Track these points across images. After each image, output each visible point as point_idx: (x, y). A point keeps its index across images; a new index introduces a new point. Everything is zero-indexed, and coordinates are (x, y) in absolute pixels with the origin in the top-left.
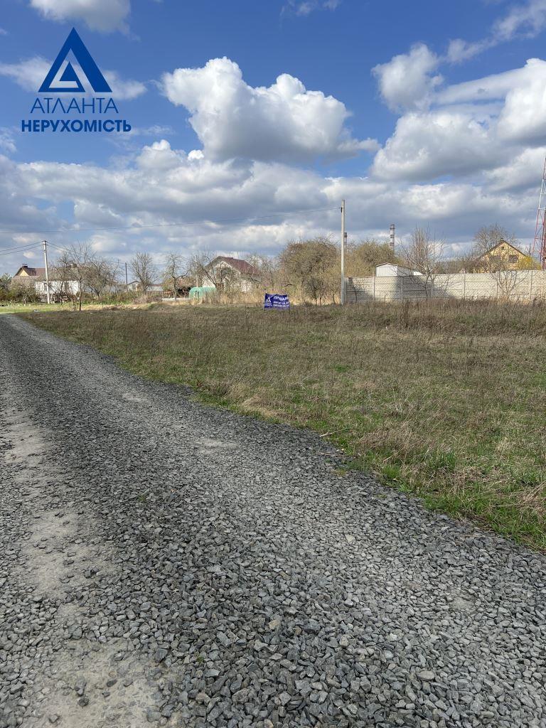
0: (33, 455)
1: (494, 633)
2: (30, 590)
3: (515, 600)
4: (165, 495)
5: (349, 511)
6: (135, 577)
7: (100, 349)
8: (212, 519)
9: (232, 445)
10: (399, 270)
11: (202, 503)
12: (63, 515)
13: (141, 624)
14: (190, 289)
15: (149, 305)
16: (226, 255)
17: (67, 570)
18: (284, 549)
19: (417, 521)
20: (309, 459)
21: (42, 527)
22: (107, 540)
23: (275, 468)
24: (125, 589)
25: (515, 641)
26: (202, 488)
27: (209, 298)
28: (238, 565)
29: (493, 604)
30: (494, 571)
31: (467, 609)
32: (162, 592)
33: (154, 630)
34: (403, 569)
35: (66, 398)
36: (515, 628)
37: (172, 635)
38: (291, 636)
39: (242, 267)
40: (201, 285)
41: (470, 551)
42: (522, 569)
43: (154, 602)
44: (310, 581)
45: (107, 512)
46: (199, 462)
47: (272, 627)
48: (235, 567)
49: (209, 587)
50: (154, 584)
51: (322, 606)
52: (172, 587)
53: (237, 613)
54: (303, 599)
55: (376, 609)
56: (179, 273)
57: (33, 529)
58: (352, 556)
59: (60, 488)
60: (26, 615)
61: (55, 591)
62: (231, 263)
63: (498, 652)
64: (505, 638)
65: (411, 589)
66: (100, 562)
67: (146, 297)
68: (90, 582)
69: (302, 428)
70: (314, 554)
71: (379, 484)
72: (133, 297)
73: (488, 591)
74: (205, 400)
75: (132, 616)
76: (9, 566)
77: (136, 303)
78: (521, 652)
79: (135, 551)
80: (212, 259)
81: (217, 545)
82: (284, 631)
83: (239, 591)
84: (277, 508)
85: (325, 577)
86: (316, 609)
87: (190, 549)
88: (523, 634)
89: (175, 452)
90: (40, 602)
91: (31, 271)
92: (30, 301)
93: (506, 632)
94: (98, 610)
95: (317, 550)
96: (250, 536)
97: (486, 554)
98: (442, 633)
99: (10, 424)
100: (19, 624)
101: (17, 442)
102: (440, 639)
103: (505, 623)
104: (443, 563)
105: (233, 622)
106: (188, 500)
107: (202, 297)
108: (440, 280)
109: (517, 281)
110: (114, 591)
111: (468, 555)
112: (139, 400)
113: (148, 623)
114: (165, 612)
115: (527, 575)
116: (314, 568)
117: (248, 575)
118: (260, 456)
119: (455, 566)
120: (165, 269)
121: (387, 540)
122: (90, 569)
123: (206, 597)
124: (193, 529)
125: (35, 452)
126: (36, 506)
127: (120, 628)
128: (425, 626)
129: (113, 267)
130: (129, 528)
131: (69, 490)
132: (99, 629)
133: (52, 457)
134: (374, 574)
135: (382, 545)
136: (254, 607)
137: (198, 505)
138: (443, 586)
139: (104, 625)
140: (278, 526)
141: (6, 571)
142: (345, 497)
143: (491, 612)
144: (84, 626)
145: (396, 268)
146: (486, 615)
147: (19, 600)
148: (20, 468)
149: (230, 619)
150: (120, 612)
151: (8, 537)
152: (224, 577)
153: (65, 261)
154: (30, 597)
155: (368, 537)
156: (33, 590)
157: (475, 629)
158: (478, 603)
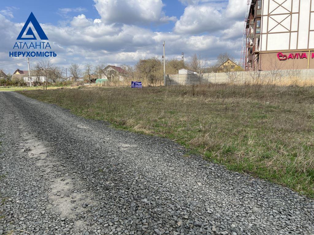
0: (42, 153)
1: (275, 221)
2: (58, 215)
3: (278, 206)
4: (112, 169)
5: (195, 172)
6: (107, 206)
7: (61, 106)
8: (136, 178)
9: (135, 146)
10: (188, 72)
11: (130, 171)
12: (65, 180)
13: (116, 228)
14: (96, 80)
15: (78, 87)
16: (112, 65)
17: (73, 205)
18: (173, 190)
19: (226, 175)
20: (171, 151)
21: (56, 186)
22: (89, 190)
23: (157, 155)
24: (104, 212)
25: (284, 224)
26: (127, 165)
27: (105, 84)
28: (155, 198)
29: (270, 208)
30: (266, 195)
31: (260, 212)
32: (123, 212)
33: (124, 230)
34: (227, 196)
35: (51, 128)
36: (282, 218)
37: (133, 232)
38: (189, 228)
39: (120, 70)
40: (101, 78)
41: (253, 187)
42: (277, 193)
43: (120, 217)
44: (189, 203)
45: (86, 177)
46: (122, 154)
47: (179, 225)
48: (153, 199)
49: (144, 209)
50: (117, 209)
51: (198, 214)
52: (127, 210)
53: (161, 220)
54: (189, 212)
55: (222, 214)
56: (91, 72)
57: (52, 187)
58: (203, 192)
59: (60, 168)
60: (59, 227)
61: (70, 215)
62: (114, 68)
63: (279, 229)
64: (280, 223)
65: (233, 204)
66: (88, 201)
67: (76, 83)
68: (86, 210)
69: (163, 137)
70: (186, 191)
71: (205, 160)
72: (70, 83)
73: (266, 203)
74: (116, 127)
75: (111, 224)
76: (45, 204)
77: (72, 86)
78: (289, 228)
79: (104, 195)
80: (106, 66)
81: (142, 190)
82: (185, 226)
83: (159, 209)
84: (163, 172)
85: (195, 201)
86: (196, 215)
87: (131, 192)
88: (287, 221)
89: (110, 150)
90: (64, 220)
91: (21, 72)
92: (21, 85)
93: (279, 220)
94: (94, 222)
95: (187, 189)
96: (156, 185)
97: (260, 188)
98: (253, 222)
99: (27, 140)
100: (57, 231)
101: (32, 148)
102: (253, 225)
103: (278, 216)
104: (243, 192)
105: (160, 224)
106: (123, 170)
107: (102, 83)
108: (205, 76)
109: (237, 76)
110: (99, 213)
111: (252, 188)
112: (85, 128)
113: (119, 227)
114: (126, 221)
115: (280, 195)
116: (189, 197)
117: (160, 202)
118: (149, 150)
119: (248, 194)
120: (85, 71)
121: (216, 184)
122: (85, 204)
123: (144, 213)
124: (129, 183)
125: (43, 152)
126: (50, 176)
127: (107, 230)
128: (245, 220)
129: (60, 70)
130: (99, 184)
131: (64, 168)
132: (97, 231)
133: (52, 154)
134: (215, 199)
135: (214, 186)
136: (168, 217)
137: (128, 172)
138: (247, 202)
139: (99, 229)
140: (166, 180)
141: (44, 207)
142: (192, 166)
143: (270, 212)
144: (89, 230)
145: (187, 71)
146: (269, 214)
147: (54, 220)
148: (37, 159)
149: (158, 222)
150: (105, 223)
151: (40, 191)
152: (150, 204)
153: (38, 67)
154: (59, 218)
155: (207, 183)
156: (60, 215)
157: (266, 220)
158: (263, 209)
